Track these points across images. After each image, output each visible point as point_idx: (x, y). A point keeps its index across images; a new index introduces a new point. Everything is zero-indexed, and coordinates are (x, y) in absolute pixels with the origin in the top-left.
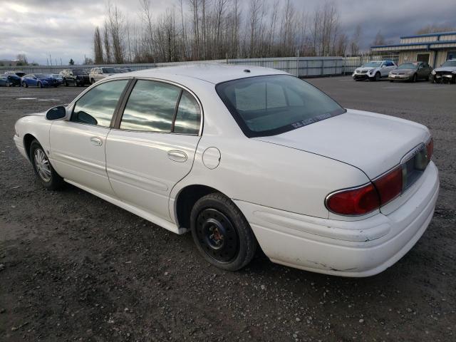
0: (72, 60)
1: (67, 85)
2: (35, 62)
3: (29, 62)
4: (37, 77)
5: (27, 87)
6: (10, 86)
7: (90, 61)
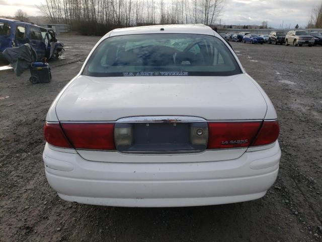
0: (297, 25)
1: (270, 43)
2: (271, 27)
3: (268, 27)
4: (253, 36)
5: (245, 43)
6: (238, 41)
7: (313, 25)
